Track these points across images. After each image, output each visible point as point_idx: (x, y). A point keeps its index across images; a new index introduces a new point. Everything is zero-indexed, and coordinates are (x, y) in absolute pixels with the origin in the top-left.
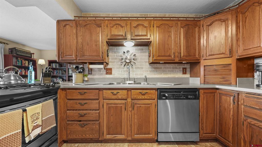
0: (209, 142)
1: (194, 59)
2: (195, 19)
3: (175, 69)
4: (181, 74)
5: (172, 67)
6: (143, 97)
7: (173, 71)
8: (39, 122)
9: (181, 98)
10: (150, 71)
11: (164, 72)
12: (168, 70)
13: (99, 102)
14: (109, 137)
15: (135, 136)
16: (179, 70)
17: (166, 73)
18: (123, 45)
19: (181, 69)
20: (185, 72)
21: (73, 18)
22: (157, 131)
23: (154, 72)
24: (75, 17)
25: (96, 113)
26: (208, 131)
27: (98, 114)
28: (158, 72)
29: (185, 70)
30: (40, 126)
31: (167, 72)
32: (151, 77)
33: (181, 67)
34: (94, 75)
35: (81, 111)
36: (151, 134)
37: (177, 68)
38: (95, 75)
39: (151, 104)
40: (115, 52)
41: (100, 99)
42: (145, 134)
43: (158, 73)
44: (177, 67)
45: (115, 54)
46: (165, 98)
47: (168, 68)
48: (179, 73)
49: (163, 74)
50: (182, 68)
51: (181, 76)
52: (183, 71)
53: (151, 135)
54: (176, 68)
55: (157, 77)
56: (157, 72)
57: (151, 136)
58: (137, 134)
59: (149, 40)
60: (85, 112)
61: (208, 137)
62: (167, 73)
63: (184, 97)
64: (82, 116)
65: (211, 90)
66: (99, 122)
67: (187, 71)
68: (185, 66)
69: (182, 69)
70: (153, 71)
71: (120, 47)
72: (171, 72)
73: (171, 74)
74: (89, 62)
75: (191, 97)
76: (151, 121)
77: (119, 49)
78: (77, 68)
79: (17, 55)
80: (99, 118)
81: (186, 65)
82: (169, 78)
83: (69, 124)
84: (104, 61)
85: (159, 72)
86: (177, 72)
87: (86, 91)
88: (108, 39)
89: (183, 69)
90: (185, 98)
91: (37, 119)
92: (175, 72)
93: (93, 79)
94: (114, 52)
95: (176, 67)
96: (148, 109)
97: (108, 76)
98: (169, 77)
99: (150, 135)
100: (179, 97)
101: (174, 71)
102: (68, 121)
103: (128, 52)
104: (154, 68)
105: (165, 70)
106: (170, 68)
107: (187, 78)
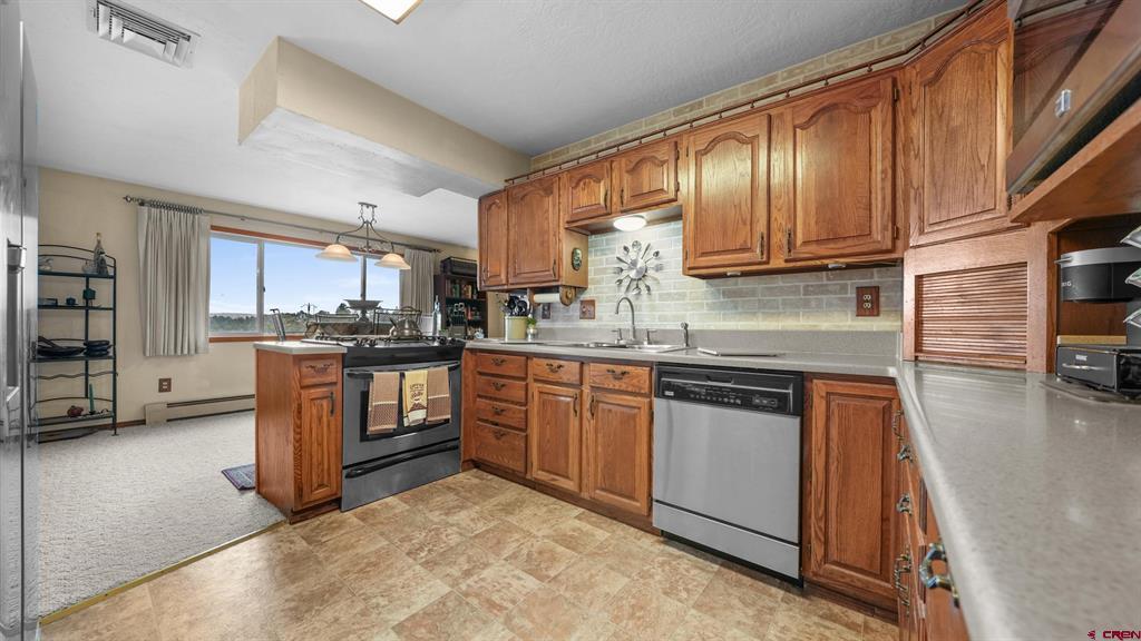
0: (878, 615)
1: (857, 250)
2: (875, 68)
3: (817, 294)
4: (847, 314)
5: (802, 284)
6: (617, 385)
7: (806, 304)
8: (423, 400)
9: (726, 400)
10: (712, 307)
11: (764, 308)
12: (783, 300)
13: (527, 385)
14: (543, 476)
15: (598, 491)
16: (841, 299)
17: (773, 314)
18: (610, 229)
19: (849, 295)
20: (868, 305)
21: (500, 185)
22: (650, 495)
23: (724, 309)
24: (506, 181)
25: (520, 411)
26: (849, 558)
27: (523, 415)
28: (740, 310)
29: (868, 297)
30: (423, 408)
31: (778, 308)
32: (713, 328)
33: (849, 282)
34: (553, 321)
35: (498, 403)
36: (637, 501)
37: (830, 288)
38: (556, 320)
39: (639, 408)
40: (603, 252)
41: (528, 381)
42: (621, 495)
43: (740, 313)
44: (826, 285)
45: (604, 257)
46: (672, 394)
47: (782, 291)
48: (836, 314)
49: (760, 315)
50: (855, 291)
51: (849, 323)
52: (860, 303)
53: (638, 504)
54: (822, 290)
55: (735, 328)
56: (736, 308)
57: (637, 508)
58: (603, 489)
59: (674, 204)
60: (504, 405)
61: (848, 580)
62: (780, 313)
63: (737, 397)
64: (497, 413)
65: (869, 385)
66: (524, 434)
67: (882, 299)
68: (872, 277)
69: (852, 294)
70: (722, 306)
71: (609, 236)
72: (798, 308)
73: (797, 315)
74: (531, 288)
75: (765, 402)
76: (637, 462)
77: (614, 239)
78: (512, 303)
79: (454, 273)
80: (526, 422)
81: (876, 275)
82: (787, 332)
83: (479, 426)
84: (559, 283)
85: (743, 307)
86: (830, 305)
87: (504, 357)
88: (568, 222)
89: (861, 291)
90: (739, 402)
91: (420, 394)
92: (819, 306)
93: (551, 333)
94: (602, 250)
95: (822, 285)
96: (629, 420)
97: (585, 324)
98: (789, 329)
99: (634, 503)
100: (718, 396)
101: (813, 304)
102: (480, 420)
103: (636, 244)
104: (724, 293)
105: (768, 301)
106: (796, 291)
107: (887, 333)
